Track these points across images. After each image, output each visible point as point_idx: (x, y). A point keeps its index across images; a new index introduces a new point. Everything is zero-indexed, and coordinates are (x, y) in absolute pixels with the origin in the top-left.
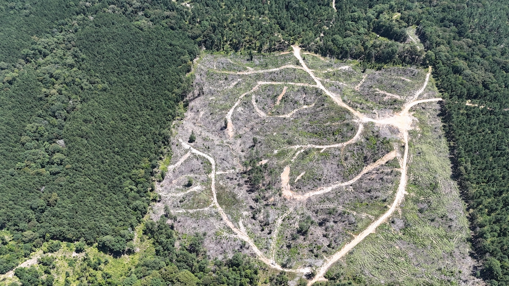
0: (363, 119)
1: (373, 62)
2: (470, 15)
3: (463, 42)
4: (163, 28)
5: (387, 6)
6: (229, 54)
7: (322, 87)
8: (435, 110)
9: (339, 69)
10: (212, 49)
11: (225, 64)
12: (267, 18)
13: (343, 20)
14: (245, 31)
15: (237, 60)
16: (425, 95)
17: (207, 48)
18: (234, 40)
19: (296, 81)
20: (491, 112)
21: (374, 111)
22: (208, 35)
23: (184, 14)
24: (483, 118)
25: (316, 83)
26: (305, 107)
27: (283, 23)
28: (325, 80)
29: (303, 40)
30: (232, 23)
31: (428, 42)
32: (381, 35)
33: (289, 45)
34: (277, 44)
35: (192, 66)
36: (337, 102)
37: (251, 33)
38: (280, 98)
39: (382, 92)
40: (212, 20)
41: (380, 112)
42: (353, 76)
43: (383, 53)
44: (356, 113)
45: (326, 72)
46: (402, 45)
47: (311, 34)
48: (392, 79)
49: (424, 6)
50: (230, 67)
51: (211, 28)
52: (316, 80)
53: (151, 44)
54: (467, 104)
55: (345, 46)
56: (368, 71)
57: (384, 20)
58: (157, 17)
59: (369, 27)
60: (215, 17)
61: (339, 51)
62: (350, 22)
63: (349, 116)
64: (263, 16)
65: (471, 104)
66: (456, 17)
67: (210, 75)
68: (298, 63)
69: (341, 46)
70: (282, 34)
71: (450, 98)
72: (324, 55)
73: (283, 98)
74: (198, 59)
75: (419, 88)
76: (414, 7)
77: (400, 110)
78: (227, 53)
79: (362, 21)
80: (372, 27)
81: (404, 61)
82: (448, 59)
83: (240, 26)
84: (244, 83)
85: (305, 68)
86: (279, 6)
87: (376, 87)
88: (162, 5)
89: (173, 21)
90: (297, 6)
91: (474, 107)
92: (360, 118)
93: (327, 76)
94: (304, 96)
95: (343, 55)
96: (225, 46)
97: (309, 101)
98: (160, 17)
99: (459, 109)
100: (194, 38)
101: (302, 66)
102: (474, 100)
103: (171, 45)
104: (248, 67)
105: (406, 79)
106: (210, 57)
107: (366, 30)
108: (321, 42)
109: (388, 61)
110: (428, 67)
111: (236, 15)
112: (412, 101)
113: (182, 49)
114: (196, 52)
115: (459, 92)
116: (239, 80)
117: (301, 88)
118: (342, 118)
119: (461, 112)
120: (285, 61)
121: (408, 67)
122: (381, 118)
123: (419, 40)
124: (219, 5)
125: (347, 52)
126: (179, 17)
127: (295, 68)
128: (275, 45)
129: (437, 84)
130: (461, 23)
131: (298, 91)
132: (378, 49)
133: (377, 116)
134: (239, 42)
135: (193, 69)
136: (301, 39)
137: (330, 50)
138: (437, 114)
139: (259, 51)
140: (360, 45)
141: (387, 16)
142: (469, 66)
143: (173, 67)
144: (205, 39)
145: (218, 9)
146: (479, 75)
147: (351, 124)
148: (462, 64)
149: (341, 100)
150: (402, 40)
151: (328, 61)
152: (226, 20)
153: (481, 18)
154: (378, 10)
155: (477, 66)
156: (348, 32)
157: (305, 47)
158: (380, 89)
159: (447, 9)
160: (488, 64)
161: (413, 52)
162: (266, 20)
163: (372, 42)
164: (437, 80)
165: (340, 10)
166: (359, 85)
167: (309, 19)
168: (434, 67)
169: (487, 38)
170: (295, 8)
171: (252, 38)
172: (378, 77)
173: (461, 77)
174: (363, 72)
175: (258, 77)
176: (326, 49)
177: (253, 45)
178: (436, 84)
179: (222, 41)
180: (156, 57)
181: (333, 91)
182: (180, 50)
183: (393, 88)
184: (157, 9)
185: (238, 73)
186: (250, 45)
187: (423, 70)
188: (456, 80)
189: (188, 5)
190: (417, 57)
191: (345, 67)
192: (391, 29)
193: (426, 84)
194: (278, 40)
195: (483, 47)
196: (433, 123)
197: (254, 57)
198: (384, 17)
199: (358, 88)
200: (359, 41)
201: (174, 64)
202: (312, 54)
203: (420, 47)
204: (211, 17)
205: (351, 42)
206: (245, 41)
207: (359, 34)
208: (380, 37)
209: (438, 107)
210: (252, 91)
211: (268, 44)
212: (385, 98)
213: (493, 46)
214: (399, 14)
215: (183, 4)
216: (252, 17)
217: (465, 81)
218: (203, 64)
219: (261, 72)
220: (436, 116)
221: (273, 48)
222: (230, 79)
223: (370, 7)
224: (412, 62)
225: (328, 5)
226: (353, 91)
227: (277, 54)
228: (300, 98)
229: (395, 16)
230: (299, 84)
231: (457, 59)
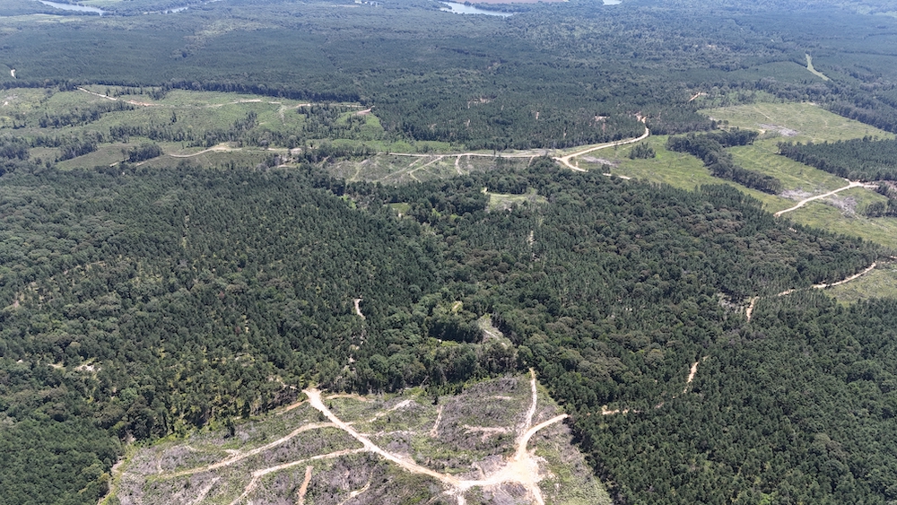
0: (460, 485)
1: (445, 383)
2: (555, 284)
3: (561, 322)
4: (39, 423)
5: (438, 295)
6: (187, 436)
7: (375, 449)
8: (564, 436)
9: (395, 408)
10: (148, 437)
11: (180, 458)
12: (248, 355)
13: (380, 330)
14: (212, 386)
15: (203, 443)
16: (541, 416)
17: (138, 437)
18: (193, 409)
19: (325, 450)
20: (642, 416)
21: (473, 465)
22: (136, 412)
23: (84, 385)
24: (634, 427)
25: (362, 445)
26: (354, 493)
27: (279, 357)
28: (377, 435)
29: (321, 376)
30: (183, 378)
31: (514, 333)
32: (445, 339)
33: (298, 391)
34: (277, 395)
35: (110, 482)
36: (408, 467)
37: (224, 386)
38: (303, 490)
39: (475, 429)
40: (143, 382)
41: (483, 464)
42: (420, 415)
43: (456, 365)
44: (446, 479)
45: (375, 419)
46: (479, 346)
47: (333, 363)
48: (483, 402)
49: (489, 285)
50: (191, 459)
51: (143, 398)
52: (361, 439)
53: (14, 461)
54: (604, 413)
55: (393, 368)
56: (442, 399)
57: (441, 315)
58: (23, 404)
59: (423, 331)
60: (147, 377)
61: (386, 380)
62: (391, 330)
63: (435, 487)
64: (240, 354)
65: (609, 412)
66: (538, 290)
67: (150, 488)
68: (322, 418)
69: (387, 371)
70: (282, 376)
71: (578, 410)
72: (364, 392)
73: (309, 490)
74: (120, 463)
75: (527, 405)
76: (477, 289)
77: (513, 451)
78: (183, 435)
79: (409, 325)
80: (426, 329)
81: (490, 369)
82: (551, 352)
83: (202, 381)
84: (226, 484)
85: (337, 422)
86: (267, 333)
87: (463, 424)
88: (34, 379)
89: (59, 405)
90: (297, 324)
91: (616, 415)
92: (455, 485)
93: (378, 426)
94: (347, 473)
95: (394, 384)
96: (177, 423)
97: (357, 480)
98: (31, 403)
99: (596, 423)
100: (107, 425)
101: (330, 421)
102: (612, 405)
103: (58, 452)
104: (228, 451)
105: (504, 398)
106: (146, 453)
107: (420, 337)
108: (353, 372)
109: (467, 375)
110: (528, 371)
111: (189, 363)
112: (525, 430)
113: (84, 454)
114: (115, 450)
115: (586, 397)
116: (214, 480)
117: (337, 461)
118: (425, 495)
119: (601, 427)
120: (297, 419)
121: (501, 378)
122: (488, 474)
123: (500, 333)
124: (154, 354)
125: (399, 378)
126: (73, 393)
127: (317, 427)
128: (272, 397)
129: (551, 393)
130: (548, 298)
131: (334, 467)
132: (447, 360)
133: (481, 473)
134: (204, 409)
135: (111, 487)
136: (317, 375)
137: (371, 382)
138: (569, 441)
139: (246, 414)
140: (416, 361)
141: (442, 309)
142: (583, 355)
143: (67, 495)
144: (132, 420)
145: (152, 361)
146: (602, 364)
147: (444, 501)
148: (572, 354)
149: (413, 462)
150: (476, 339)
151: (373, 401)
152: (171, 376)
153: (571, 285)
154: (427, 303)
155: (593, 352)
156: (392, 345)
157: (327, 387)
158: (470, 424)
159: (521, 282)
160: (606, 346)
161: (498, 353)
162: (247, 360)
163: (433, 353)
164: (548, 387)
165: (370, 315)
166: (436, 427)
167: (324, 341)
168: (537, 368)
169: (589, 310)
170: (295, 329)
171: (227, 396)
172: (461, 406)
173: (579, 374)
174: (435, 403)
175: (252, 463)
176: (365, 381)
177: (232, 407)
178: (549, 393)
179: (168, 415)
180: (26, 486)
181: (396, 450)
182: (79, 456)
183: (490, 417)
184: (21, 390)
185: (211, 467)
186: (225, 408)
187: (523, 377)
188: (574, 381)
189: (90, 369)
190: (507, 359)
191: (404, 403)
192: (456, 326)
193: (535, 397)
194: (277, 387)
195: (588, 323)
196: (570, 458)
197: (236, 428)
198: (440, 311)
199: (435, 433)
200: (413, 355)
201: (68, 488)
202: (343, 395)
203: (506, 344)
204: (140, 378)
205: (402, 360)
206: (215, 404)
207: (411, 345)
208: (444, 342)
209: (566, 429)
210: (245, 494)
211: (260, 398)
212: (484, 438)
213: (602, 318)
214: (460, 303)
215: (80, 368)
216: (221, 361)
217: (586, 379)
218: (133, 470)
219: (255, 451)
220: (569, 445)
221: (269, 402)
222: (195, 483)
223: (415, 301)
224: (503, 367)
225: (349, 312)
226: (429, 441)
227: (279, 412)
228: (341, 479)
229: (456, 307)
230: (332, 455)
231: (562, 349)
